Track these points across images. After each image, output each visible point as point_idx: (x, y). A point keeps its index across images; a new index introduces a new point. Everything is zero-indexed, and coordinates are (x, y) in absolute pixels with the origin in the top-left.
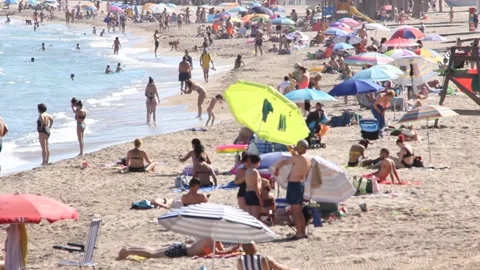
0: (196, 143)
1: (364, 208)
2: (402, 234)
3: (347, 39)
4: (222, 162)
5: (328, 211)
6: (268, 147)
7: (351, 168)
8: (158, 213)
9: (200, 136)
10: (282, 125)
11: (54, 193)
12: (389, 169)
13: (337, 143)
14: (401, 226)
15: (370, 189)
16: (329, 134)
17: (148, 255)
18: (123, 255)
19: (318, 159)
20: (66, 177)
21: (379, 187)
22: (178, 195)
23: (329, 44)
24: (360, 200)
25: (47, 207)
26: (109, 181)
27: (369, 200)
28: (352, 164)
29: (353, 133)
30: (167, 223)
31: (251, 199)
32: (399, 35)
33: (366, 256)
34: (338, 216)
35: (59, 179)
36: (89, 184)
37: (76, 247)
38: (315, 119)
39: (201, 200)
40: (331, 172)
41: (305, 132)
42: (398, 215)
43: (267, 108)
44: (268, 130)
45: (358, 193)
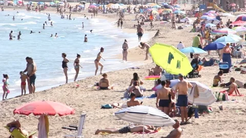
0: (135, 75)
1: (221, 108)
2: (241, 122)
3: (212, 22)
4: (148, 84)
5: (203, 110)
6: (171, 77)
7: (215, 88)
8: (115, 110)
9: (136, 71)
10: (178, 66)
11: (62, 100)
12: (234, 88)
13: (208, 75)
14: (241, 118)
15: (224, 99)
16: (203, 70)
17: (110, 132)
19: (198, 83)
20: (68, 92)
21: (229, 97)
22: (125, 101)
23: (203, 24)
24: (219, 104)
25: (59, 108)
26: (90, 94)
27: (224, 104)
28: (215, 85)
29: (215, 70)
30: (119, 116)
32: (240, 19)
33: (222, 133)
34: (208, 112)
35: (65, 94)
36: (80, 95)
37: (74, 128)
39: (137, 104)
40: (204, 90)
41: (190, 69)
42: (239, 112)
43: (171, 57)
44: (171, 69)
45: (218, 100)
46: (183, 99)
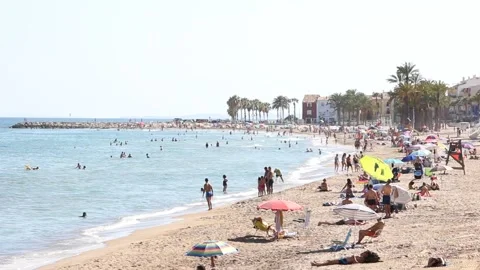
0: (349, 180)
1: (416, 206)
2: (431, 216)
3: (409, 139)
4: (358, 187)
5: (400, 207)
6: (376, 182)
8: (333, 207)
9: (350, 177)
10: (382, 173)
11: (293, 200)
12: (426, 190)
13: (406, 180)
14: (431, 213)
15: (418, 199)
16: (402, 177)
17: (329, 224)
18: (320, 224)
19: (397, 187)
21: (422, 198)
22: (341, 200)
23: (401, 141)
24: (414, 203)
25: (291, 205)
26: (314, 195)
27: (418, 203)
28: (411, 188)
29: (411, 176)
30: (336, 212)
31: (370, 203)
32: (429, 138)
33: (417, 225)
34: (405, 209)
35: (295, 194)
36: (305, 196)
37: (301, 221)
38: (395, 171)
39: (351, 202)
40: (403, 191)
41: (391, 176)
42: (430, 209)
43: (377, 166)
44: (377, 175)
45: (413, 200)
46: (387, 199)
